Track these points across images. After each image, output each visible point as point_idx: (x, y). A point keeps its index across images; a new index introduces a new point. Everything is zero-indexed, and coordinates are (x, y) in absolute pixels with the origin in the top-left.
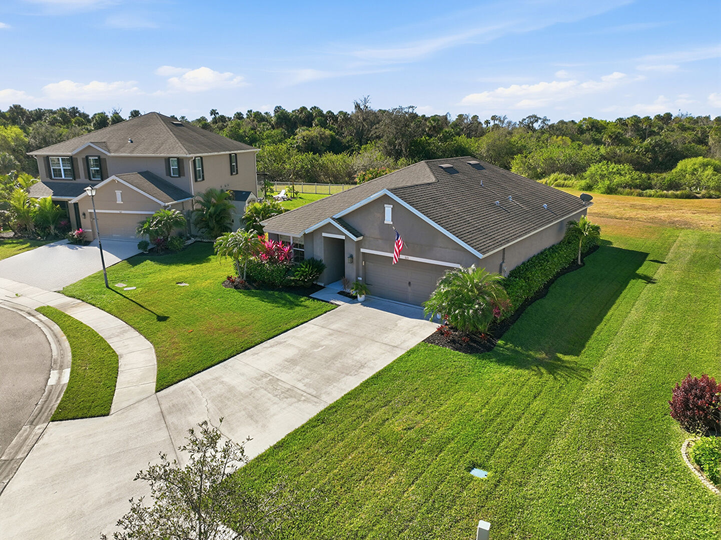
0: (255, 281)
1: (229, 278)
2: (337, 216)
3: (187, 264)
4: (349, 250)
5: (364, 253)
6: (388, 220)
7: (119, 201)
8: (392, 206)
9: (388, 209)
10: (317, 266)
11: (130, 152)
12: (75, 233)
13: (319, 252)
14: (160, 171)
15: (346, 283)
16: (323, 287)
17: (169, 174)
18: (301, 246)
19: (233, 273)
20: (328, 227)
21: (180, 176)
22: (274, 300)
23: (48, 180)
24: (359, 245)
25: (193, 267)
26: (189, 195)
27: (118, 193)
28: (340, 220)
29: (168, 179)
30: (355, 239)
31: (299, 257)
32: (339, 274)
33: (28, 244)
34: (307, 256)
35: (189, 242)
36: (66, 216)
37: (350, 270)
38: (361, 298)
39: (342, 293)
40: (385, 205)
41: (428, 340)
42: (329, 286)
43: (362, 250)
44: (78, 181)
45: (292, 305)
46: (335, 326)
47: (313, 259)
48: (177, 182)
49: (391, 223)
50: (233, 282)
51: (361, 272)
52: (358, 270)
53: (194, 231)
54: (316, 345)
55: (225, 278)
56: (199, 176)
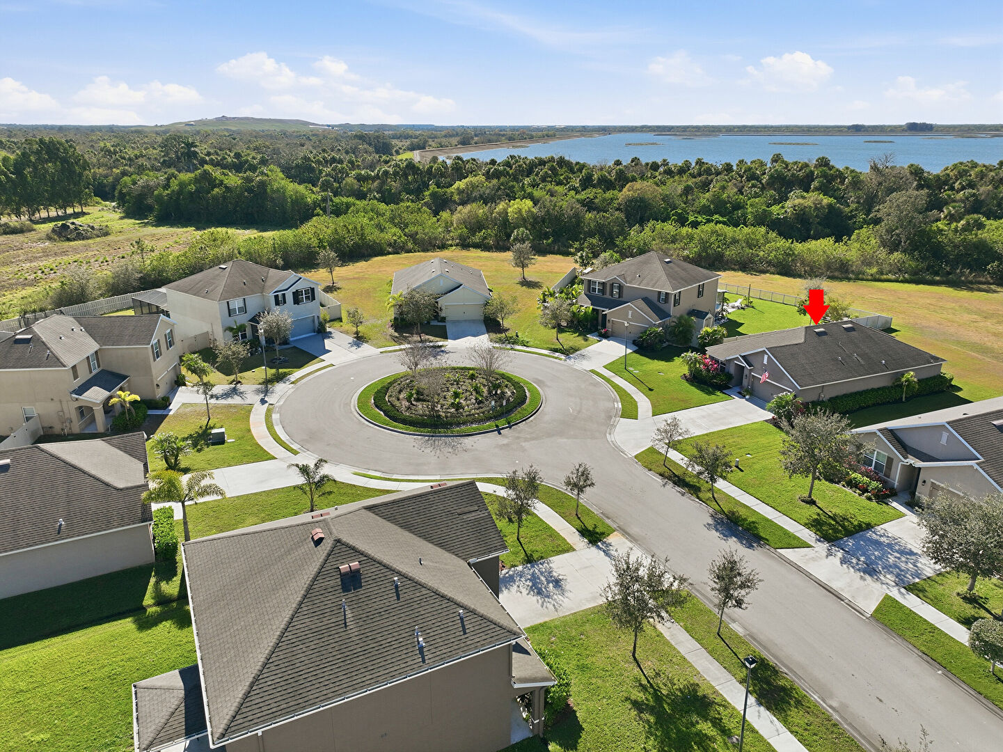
0: (697, 378)
1: (684, 375)
2: (742, 355)
3: (662, 360)
4: (746, 372)
6: (765, 362)
7: (630, 317)
9: (766, 357)
10: (729, 377)
11: (639, 285)
12: (603, 331)
13: (732, 370)
14: (654, 299)
15: (742, 388)
16: (731, 388)
17: (659, 301)
18: (724, 365)
19: (687, 372)
20: (737, 359)
21: (665, 303)
22: (702, 390)
23: (588, 293)
24: (751, 370)
25: (666, 363)
26: (669, 316)
27: (630, 312)
28: (743, 357)
29: (658, 303)
30: (749, 368)
31: (723, 369)
32: (740, 383)
33: (577, 334)
34: (726, 370)
35: (665, 345)
36: (597, 319)
37: (745, 382)
38: (747, 397)
39: (740, 393)
40: (765, 355)
41: (766, 421)
42: (735, 388)
43: (752, 374)
44: (605, 296)
45: (709, 393)
46: (727, 407)
47: (728, 373)
48: (663, 306)
49: (766, 364)
50: (686, 377)
51: (750, 384)
52: (749, 383)
53: (668, 338)
54: (715, 413)
55: (682, 374)
56: (677, 302)
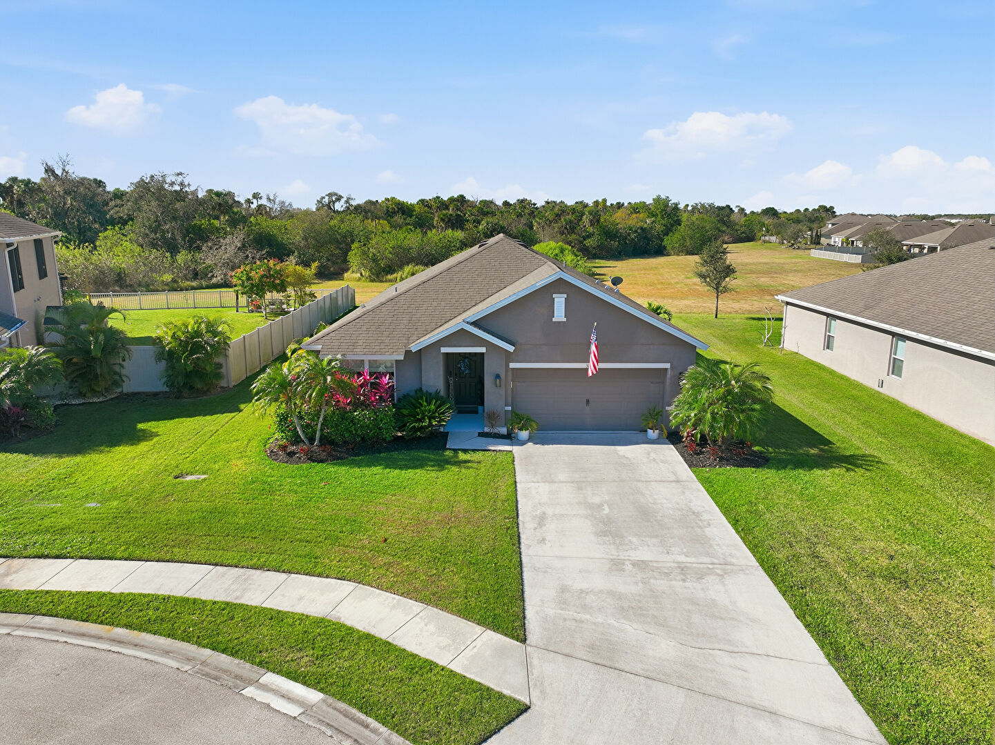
2: (477, 317)
5: (513, 369)
8: (565, 296)
9: (560, 301)
13: (433, 380)
20: (457, 337)
24: (507, 357)
28: (482, 323)
30: (511, 349)
40: (554, 296)
43: (512, 365)
47: (421, 391)
49: (565, 320)
51: (510, 399)
